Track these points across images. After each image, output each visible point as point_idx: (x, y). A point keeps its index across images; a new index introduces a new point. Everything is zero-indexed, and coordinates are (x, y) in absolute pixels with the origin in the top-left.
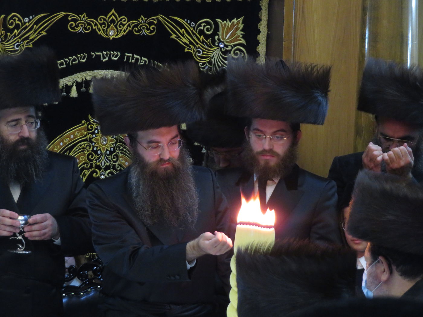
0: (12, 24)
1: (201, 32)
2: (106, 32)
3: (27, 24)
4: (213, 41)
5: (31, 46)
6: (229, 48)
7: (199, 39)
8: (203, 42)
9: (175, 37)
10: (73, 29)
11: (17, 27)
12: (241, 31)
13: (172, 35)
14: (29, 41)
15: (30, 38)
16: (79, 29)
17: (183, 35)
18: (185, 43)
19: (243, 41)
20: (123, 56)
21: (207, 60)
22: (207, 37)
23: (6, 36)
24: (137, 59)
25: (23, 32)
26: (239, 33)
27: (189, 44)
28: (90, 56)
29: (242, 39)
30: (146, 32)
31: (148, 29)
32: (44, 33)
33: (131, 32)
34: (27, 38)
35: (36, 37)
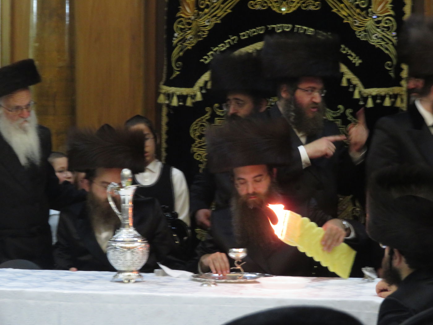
0: (202, 5)
1: (358, 6)
2: (279, 8)
3: (215, 4)
4: (367, 13)
5: (219, 22)
6: (380, 19)
7: (355, 11)
8: (359, 14)
9: (336, 11)
10: (252, 6)
11: (207, 6)
12: (391, 4)
13: (332, 9)
14: (217, 17)
15: (218, 15)
16: (258, 7)
17: (342, 9)
18: (344, 16)
19: (392, 13)
20: (294, 27)
21: (362, 29)
22: (362, 10)
23: (198, 15)
24: (305, 30)
25: (213, 10)
26: (389, 6)
27: (348, 16)
28: (267, 28)
29: (390, 11)
30: (312, 8)
31: (314, 5)
32: (229, 11)
33: (300, 7)
34: (215, 16)
35: (222, 14)
